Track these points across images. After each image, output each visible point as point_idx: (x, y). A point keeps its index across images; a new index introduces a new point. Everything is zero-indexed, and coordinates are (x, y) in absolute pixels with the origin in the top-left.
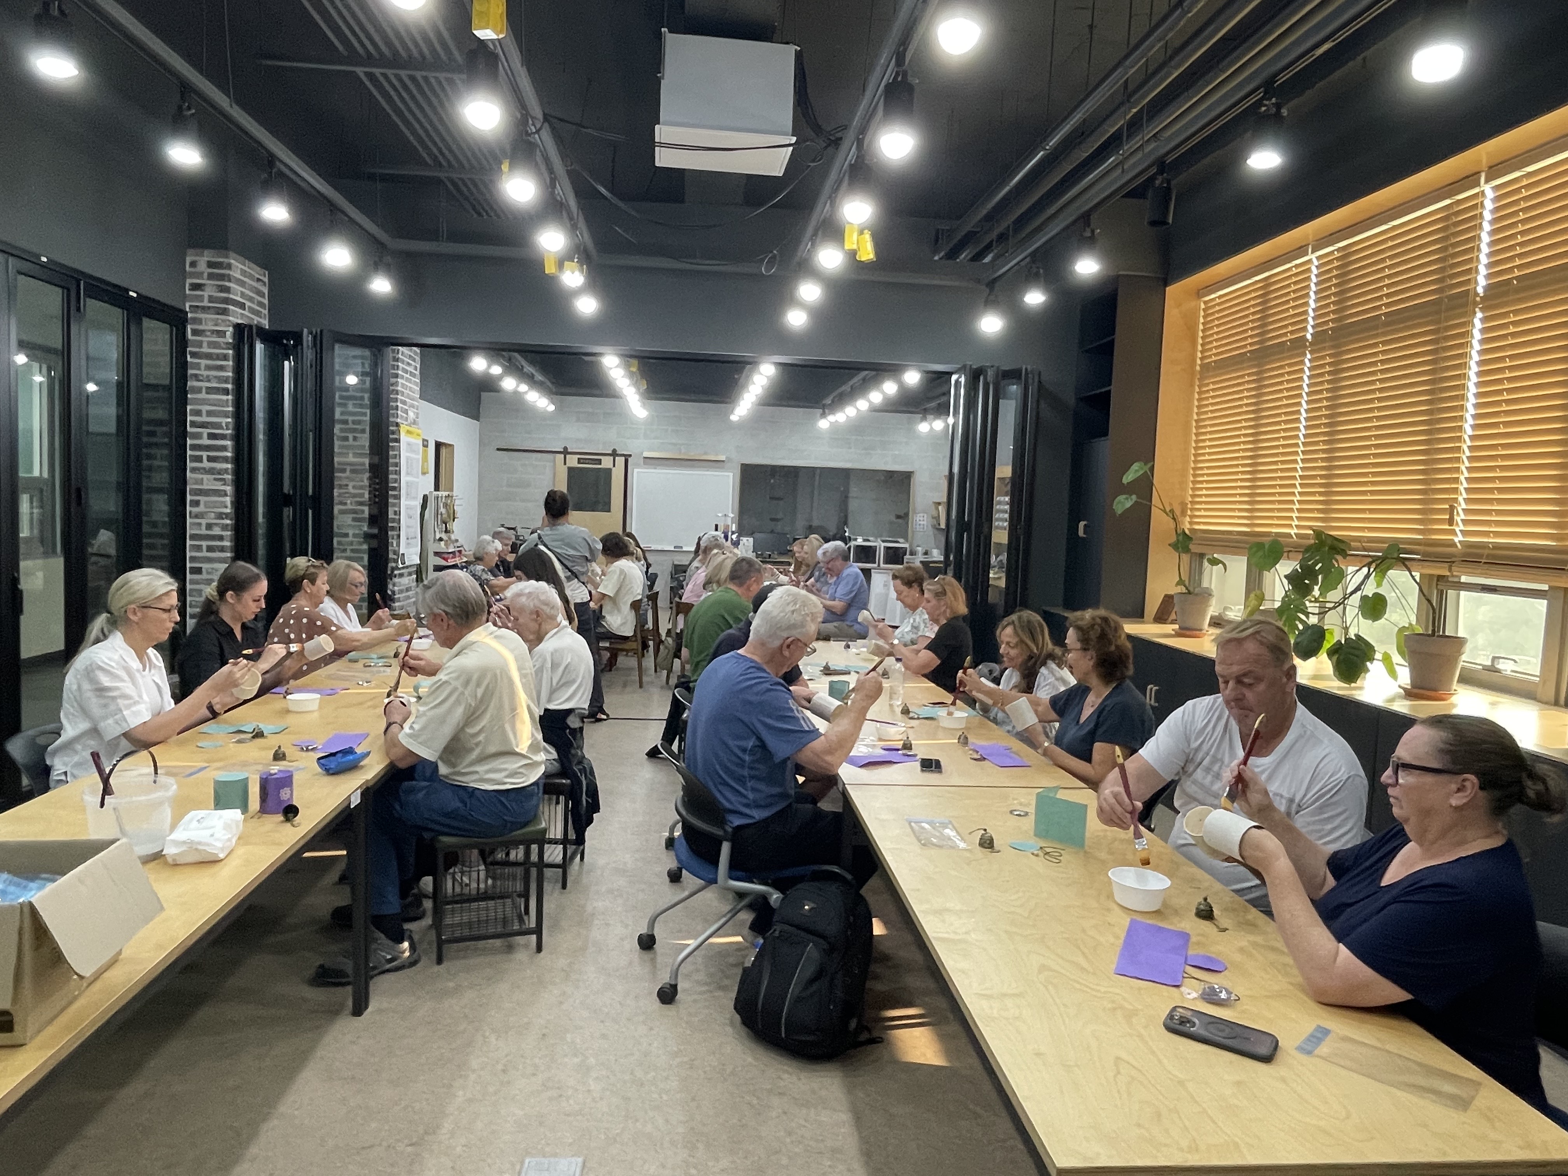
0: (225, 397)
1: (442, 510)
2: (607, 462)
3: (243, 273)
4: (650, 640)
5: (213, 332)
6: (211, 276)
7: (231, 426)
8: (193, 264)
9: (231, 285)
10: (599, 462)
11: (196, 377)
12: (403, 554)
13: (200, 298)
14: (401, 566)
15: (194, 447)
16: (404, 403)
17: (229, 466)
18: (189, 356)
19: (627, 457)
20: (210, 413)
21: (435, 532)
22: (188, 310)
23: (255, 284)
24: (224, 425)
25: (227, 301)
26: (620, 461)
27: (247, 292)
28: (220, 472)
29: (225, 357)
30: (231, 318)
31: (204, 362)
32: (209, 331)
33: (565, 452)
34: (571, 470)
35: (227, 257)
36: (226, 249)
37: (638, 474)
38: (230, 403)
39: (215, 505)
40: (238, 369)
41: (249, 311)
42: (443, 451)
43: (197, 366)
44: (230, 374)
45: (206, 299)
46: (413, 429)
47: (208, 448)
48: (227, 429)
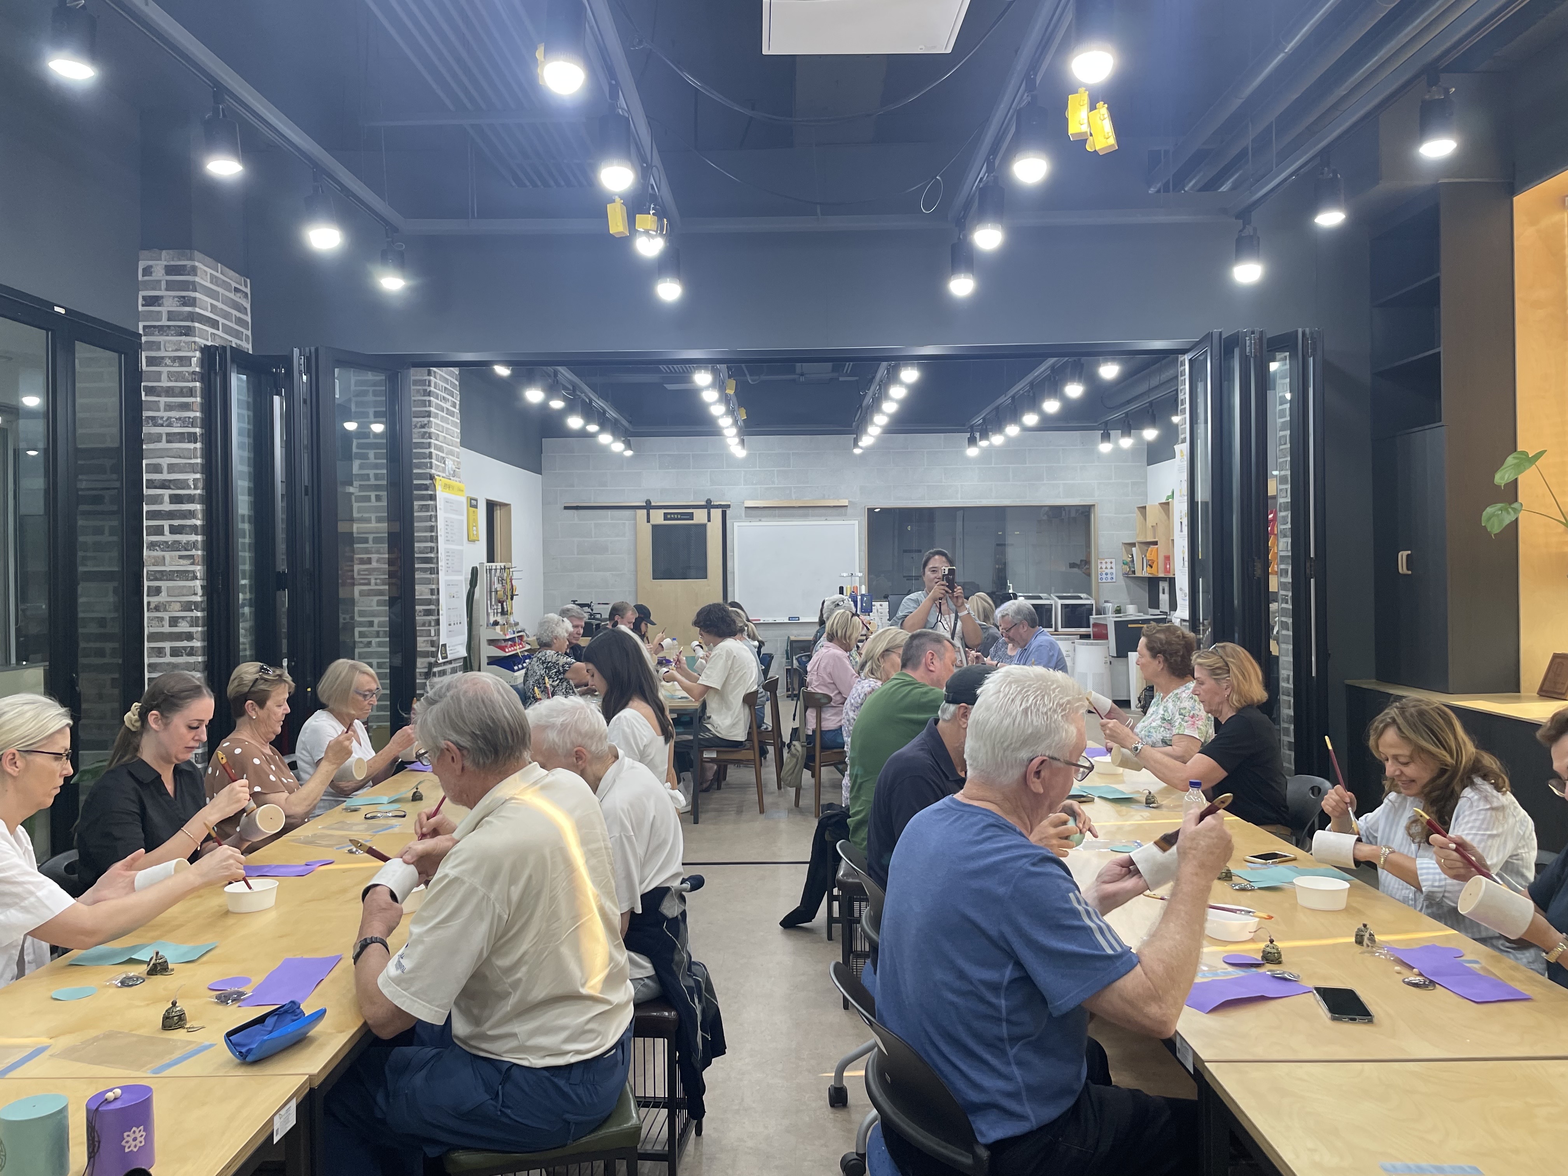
0: (191, 446)
1: (497, 586)
2: (700, 517)
3: (214, 280)
4: (770, 744)
5: (174, 359)
6: (170, 286)
7: (200, 485)
8: (147, 271)
9: (197, 295)
10: (691, 516)
11: (154, 420)
12: (444, 645)
13: (158, 316)
14: (441, 661)
15: (153, 515)
16: (440, 449)
17: (199, 538)
18: (143, 394)
19: (724, 508)
20: (172, 468)
21: (488, 614)
22: (141, 332)
23: (231, 295)
24: (191, 483)
25: (192, 317)
26: (716, 514)
27: (219, 305)
28: (187, 546)
29: (191, 392)
30: (197, 339)
31: (163, 400)
32: (170, 358)
33: (648, 506)
34: (655, 528)
35: (191, 259)
36: (191, 248)
37: (739, 529)
38: (199, 453)
39: (182, 592)
40: (208, 408)
41: (224, 331)
42: (498, 514)
43: (155, 406)
44: (198, 414)
45: (165, 316)
46: (454, 482)
47: (171, 515)
48: (196, 488)
